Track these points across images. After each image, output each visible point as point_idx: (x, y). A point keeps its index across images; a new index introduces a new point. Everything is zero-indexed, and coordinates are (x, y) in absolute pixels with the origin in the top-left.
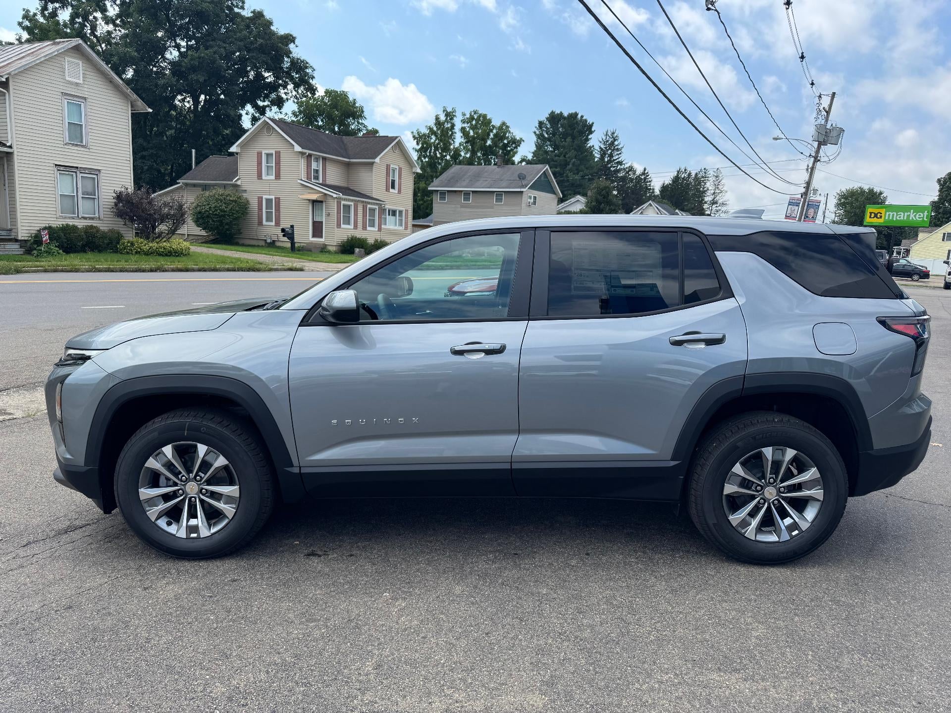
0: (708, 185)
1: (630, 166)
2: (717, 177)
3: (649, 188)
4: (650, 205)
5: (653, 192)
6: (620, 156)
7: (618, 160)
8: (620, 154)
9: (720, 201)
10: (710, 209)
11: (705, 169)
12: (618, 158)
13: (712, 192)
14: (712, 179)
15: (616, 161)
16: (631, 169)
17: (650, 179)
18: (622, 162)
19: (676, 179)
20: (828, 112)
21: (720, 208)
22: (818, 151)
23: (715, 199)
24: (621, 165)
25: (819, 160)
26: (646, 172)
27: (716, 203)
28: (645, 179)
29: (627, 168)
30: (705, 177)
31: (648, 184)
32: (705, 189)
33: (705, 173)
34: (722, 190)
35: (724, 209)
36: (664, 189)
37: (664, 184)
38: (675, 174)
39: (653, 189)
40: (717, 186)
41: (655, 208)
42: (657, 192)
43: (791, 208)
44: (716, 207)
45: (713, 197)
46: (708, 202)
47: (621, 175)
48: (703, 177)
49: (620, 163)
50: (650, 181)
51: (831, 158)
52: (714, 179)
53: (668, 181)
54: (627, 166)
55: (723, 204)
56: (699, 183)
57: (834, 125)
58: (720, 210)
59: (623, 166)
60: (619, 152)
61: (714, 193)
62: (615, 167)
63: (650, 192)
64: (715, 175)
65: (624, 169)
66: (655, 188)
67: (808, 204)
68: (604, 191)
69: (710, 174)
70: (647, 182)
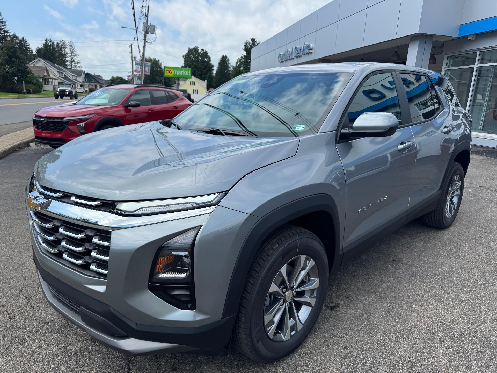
0: (67, 50)
1: (13, 35)
2: (71, 46)
3: (28, 49)
4: (39, 60)
5: (32, 52)
6: (5, 27)
7: (4, 30)
8: (5, 25)
9: (76, 61)
10: (71, 65)
11: (63, 41)
12: (4, 28)
13: (70, 55)
14: (68, 47)
15: (3, 30)
16: (15, 36)
17: (28, 44)
18: (7, 31)
19: (46, 45)
20: (147, 16)
21: (76, 64)
22: (145, 37)
23: (73, 59)
24: (7, 33)
25: (147, 42)
26: (24, 39)
27: (74, 61)
28: (25, 43)
29: (11, 35)
30: (64, 46)
31: (27, 47)
32: (65, 53)
33: (64, 43)
34: (76, 54)
35: (79, 65)
36: (39, 50)
37: (38, 48)
38: (45, 42)
39: (32, 51)
40: (72, 52)
41: (43, 62)
42: (35, 52)
43: (137, 66)
44: (74, 64)
45: (71, 58)
46: (69, 61)
47: (9, 40)
48: (62, 45)
49: (7, 32)
50: (28, 46)
51: (152, 41)
52: (70, 47)
53: (41, 46)
54: (11, 34)
55: (78, 62)
56: (61, 50)
57: (151, 24)
58: (76, 66)
59: (9, 34)
60: (4, 24)
61: (71, 56)
62: (2, 34)
63: (30, 52)
64: (70, 45)
65: (10, 36)
66: (33, 50)
67: (145, 65)
68: (12, 49)
69: (67, 44)
70: (26, 46)
